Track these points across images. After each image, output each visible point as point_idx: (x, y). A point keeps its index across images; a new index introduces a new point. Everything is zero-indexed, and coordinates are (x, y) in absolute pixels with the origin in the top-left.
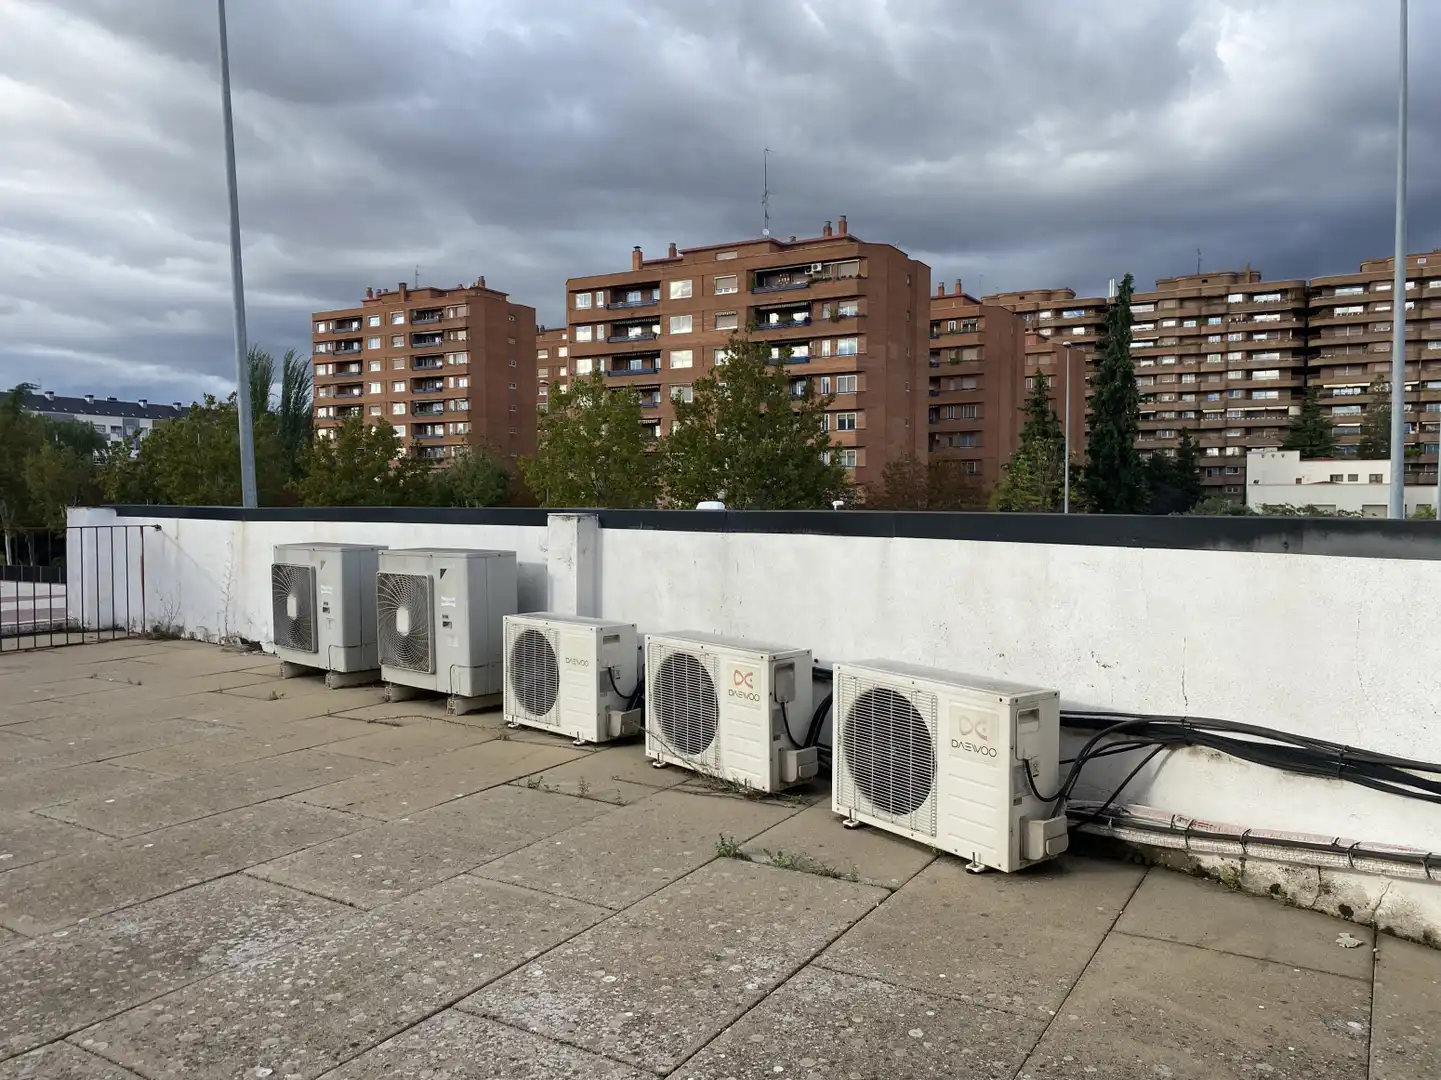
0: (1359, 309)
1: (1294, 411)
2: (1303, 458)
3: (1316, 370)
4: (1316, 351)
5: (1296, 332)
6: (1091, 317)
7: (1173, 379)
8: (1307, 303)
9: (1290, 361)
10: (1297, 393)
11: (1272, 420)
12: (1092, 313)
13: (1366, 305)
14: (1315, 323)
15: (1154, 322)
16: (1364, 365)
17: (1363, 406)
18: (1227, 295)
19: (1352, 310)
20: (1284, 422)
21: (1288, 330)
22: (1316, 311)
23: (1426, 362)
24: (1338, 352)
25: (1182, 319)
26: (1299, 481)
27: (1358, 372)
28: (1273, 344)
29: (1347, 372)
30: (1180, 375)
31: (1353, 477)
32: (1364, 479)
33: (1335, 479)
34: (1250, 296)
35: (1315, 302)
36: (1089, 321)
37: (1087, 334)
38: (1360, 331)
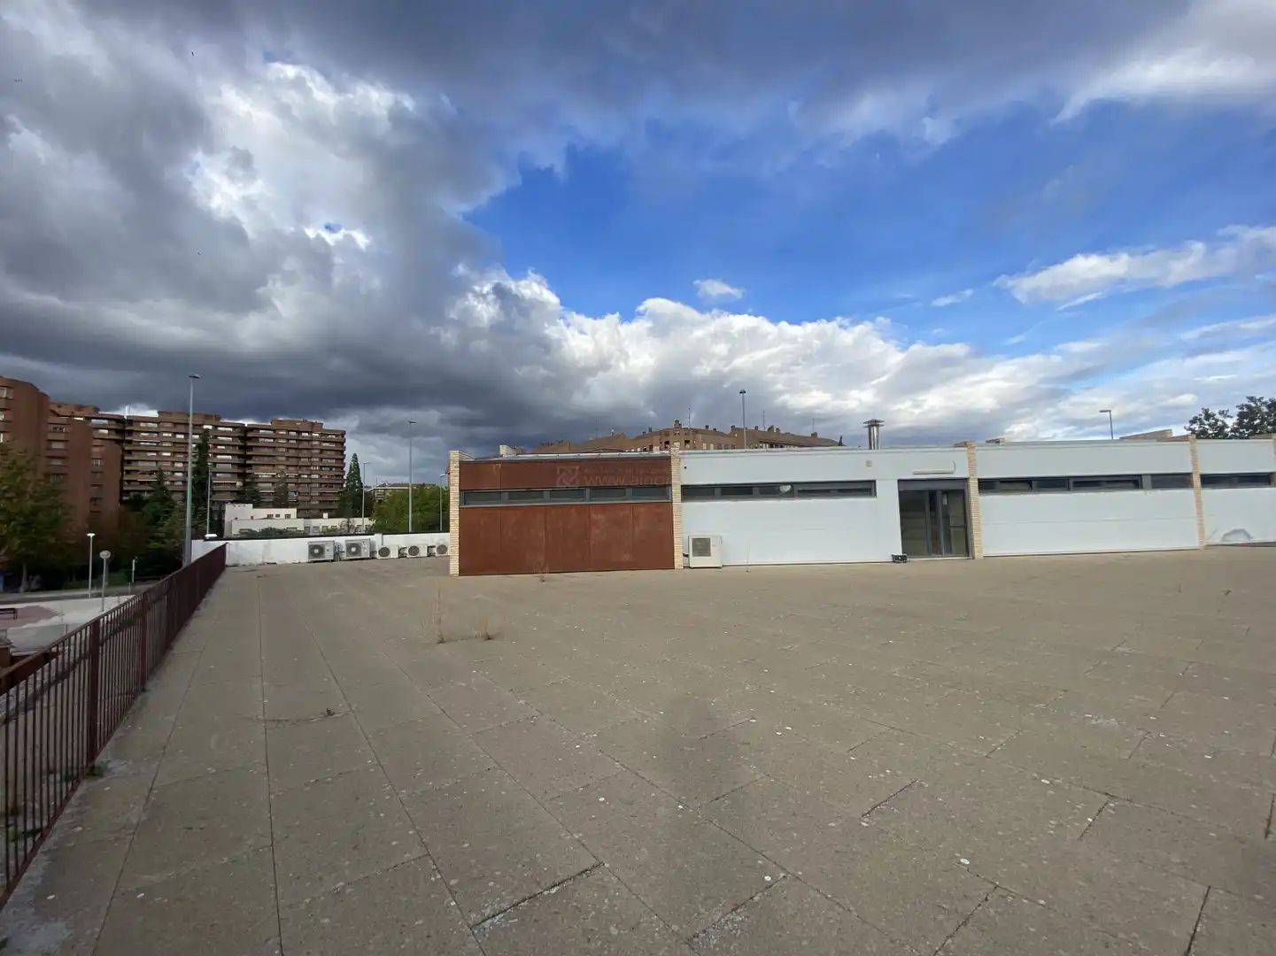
0: (272, 441)
1: (239, 484)
2: (254, 507)
3: (250, 466)
4: (250, 457)
5: (240, 447)
6: (114, 425)
7: (169, 464)
8: (245, 434)
9: (237, 461)
10: (242, 476)
11: (229, 488)
12: (114, 422)
13: (274, 439)
14: (249, 444)
15: (158, 433)
16: (274, 465)
17: (273, 483)
18: (203, 425)
19: (267, 440)
20: (234, 489)
21: (236, 446)
22: (250, 439)
23: (301, 466)
24: (262, 458)
25: (175, 433)
26: (252, 518)
27: (271, 468)
28: (228, 452)
29: (265, 468)
30: (173, 462)
31: (278, 516)
32: (282, 516)
33: (270, 517)
34: (216, 427)
35: (250, 435)
36: (111, 427)
37: (109, 434)
38: (271, 450)
